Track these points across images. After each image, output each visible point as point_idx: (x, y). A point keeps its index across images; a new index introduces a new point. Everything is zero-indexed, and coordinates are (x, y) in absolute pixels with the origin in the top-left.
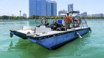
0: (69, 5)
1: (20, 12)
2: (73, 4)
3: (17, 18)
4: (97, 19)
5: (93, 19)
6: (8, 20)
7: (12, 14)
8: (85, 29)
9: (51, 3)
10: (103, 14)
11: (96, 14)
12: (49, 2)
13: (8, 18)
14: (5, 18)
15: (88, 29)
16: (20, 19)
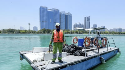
0: (85, 18)
1: (29, 24)
2: (90, 17)
3: (25, 31)
4: (114, 34)
5: (110, 34)
6: (14, 34)
7: (21, 27)
8: (113, 51)
9: (66, 15)
10: (121, 29)
11: (115, 29)
12: (62, 14)
13: (14, 31)
14: (11, 31)
15: (116, 51)
16: (28, 33)
